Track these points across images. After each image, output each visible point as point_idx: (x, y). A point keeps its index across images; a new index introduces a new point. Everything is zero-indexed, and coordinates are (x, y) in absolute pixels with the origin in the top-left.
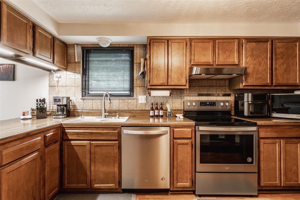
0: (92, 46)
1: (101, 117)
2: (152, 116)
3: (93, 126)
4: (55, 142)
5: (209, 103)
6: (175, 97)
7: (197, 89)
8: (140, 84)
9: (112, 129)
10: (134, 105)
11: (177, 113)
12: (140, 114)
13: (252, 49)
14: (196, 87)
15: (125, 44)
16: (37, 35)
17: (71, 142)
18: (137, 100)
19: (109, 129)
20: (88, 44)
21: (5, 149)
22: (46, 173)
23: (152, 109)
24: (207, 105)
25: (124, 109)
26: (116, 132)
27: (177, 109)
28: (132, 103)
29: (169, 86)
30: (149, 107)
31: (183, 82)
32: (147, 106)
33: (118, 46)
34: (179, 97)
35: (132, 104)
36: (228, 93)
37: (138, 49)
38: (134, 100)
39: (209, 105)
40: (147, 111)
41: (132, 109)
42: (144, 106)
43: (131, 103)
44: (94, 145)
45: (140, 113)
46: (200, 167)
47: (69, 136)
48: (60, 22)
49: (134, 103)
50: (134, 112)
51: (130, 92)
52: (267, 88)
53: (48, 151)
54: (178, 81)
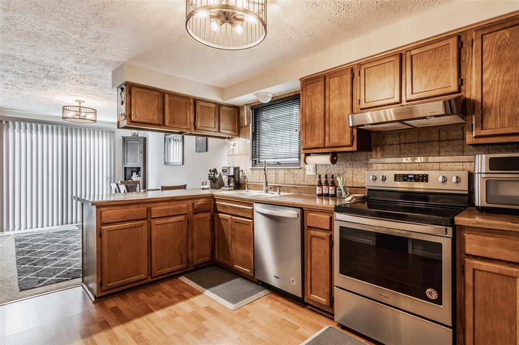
1: (263, 192)
2: (319, 195)
4: (206, 212)
5: (413, 176)
6: (357, 165)
7: (397, 149)
9: (248, 205)
10: (301, 178)
11: (358, 192)
13: (499, 46)
14: (395, 146)
15: (291, 93)
16: (198, 109)
17: (220, 214)
18: (304, 170)
19: (246, 204)
21: (155, 206)
22: (194, 238)
23: (320, 184)
24: (409, 180)
27: (360, 186)
28: (299, 174)
29: (326, 148)
31: (347, 140)
32: (316, 180)
33: (283, 97)
34: (363, 165)
35: (299, 176)
38: (301, 170)
39: (413, 180)
40: (315, 187)
41: (298, 184)
42: (313, 179)
43: (297, 174)
44: (234, 220)
46: (339, 279)
47: (218, 208)
48: (223, 87)
49: (301, 174)
53: (195, 218)
54: (339, 139)
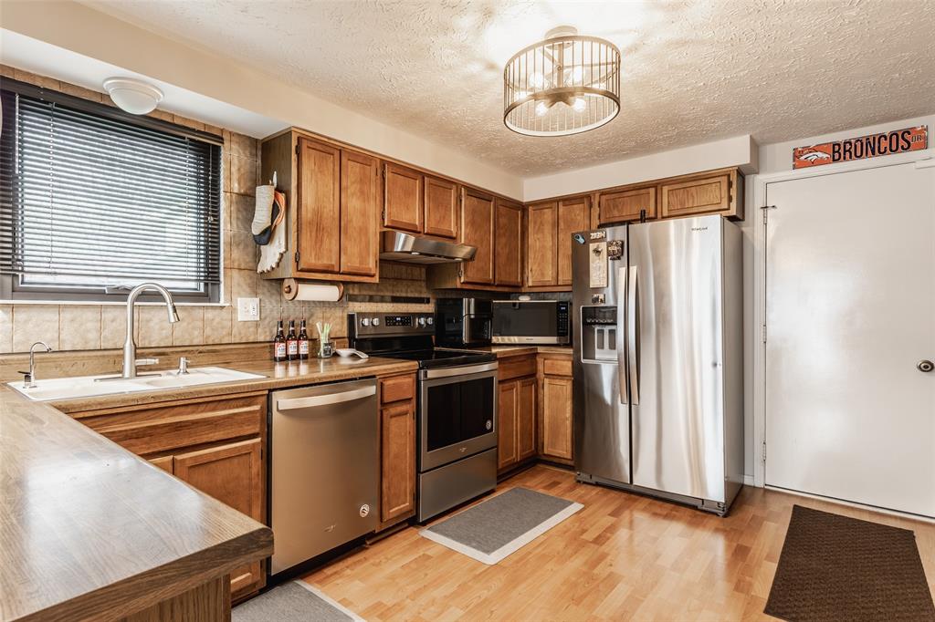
0: (56, 88)
1: (120, 375)
2: (282, 360)
3: (179, 403)
5: (400, 319)
8: (241, 260)
9: (241, 402)
10: (223, 328)
12: (243, 356)
13: (473, 210)
15: (193, 121)
18: (233, 310)
19: (234, 403)
20: (32, 72)
23: (281, 338)
24: (396, 324)
25: (192, 341)
26: (256, 408)
27: (334, 336)
28: (217, 320)
29: (342, 274)
30: (266, 332)
31: (370, 266)
32: (260, 330)
33: (169, 120)
34: (337, 304)
35: (218, 323)
36: (424, 296)
37: (234, 146)
38: (224, 310)
40: (263, 345)
41: (217, 342)
42: (252, 329)
43: (213, 320)
45: (246, 351)
46: (428, 458)
49: (222, 319)
50: (225, 350)
51: (206, 285)
52: (488, 289)
54: (360, 262)
